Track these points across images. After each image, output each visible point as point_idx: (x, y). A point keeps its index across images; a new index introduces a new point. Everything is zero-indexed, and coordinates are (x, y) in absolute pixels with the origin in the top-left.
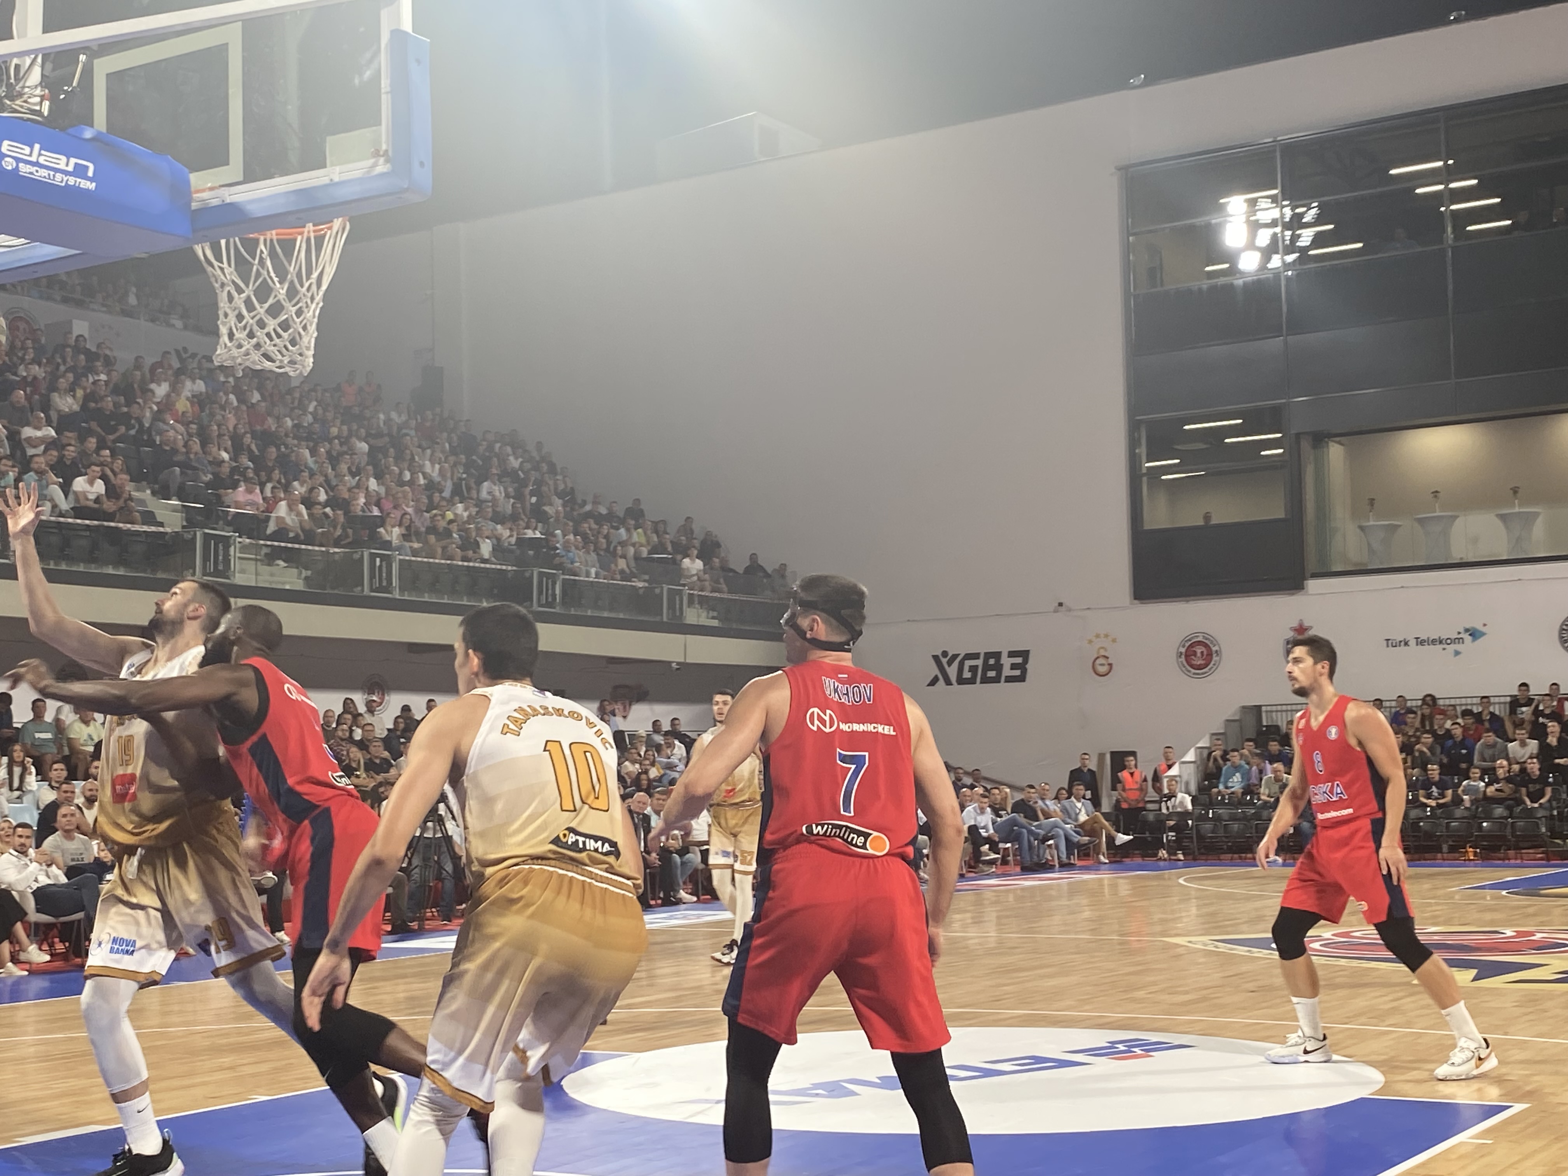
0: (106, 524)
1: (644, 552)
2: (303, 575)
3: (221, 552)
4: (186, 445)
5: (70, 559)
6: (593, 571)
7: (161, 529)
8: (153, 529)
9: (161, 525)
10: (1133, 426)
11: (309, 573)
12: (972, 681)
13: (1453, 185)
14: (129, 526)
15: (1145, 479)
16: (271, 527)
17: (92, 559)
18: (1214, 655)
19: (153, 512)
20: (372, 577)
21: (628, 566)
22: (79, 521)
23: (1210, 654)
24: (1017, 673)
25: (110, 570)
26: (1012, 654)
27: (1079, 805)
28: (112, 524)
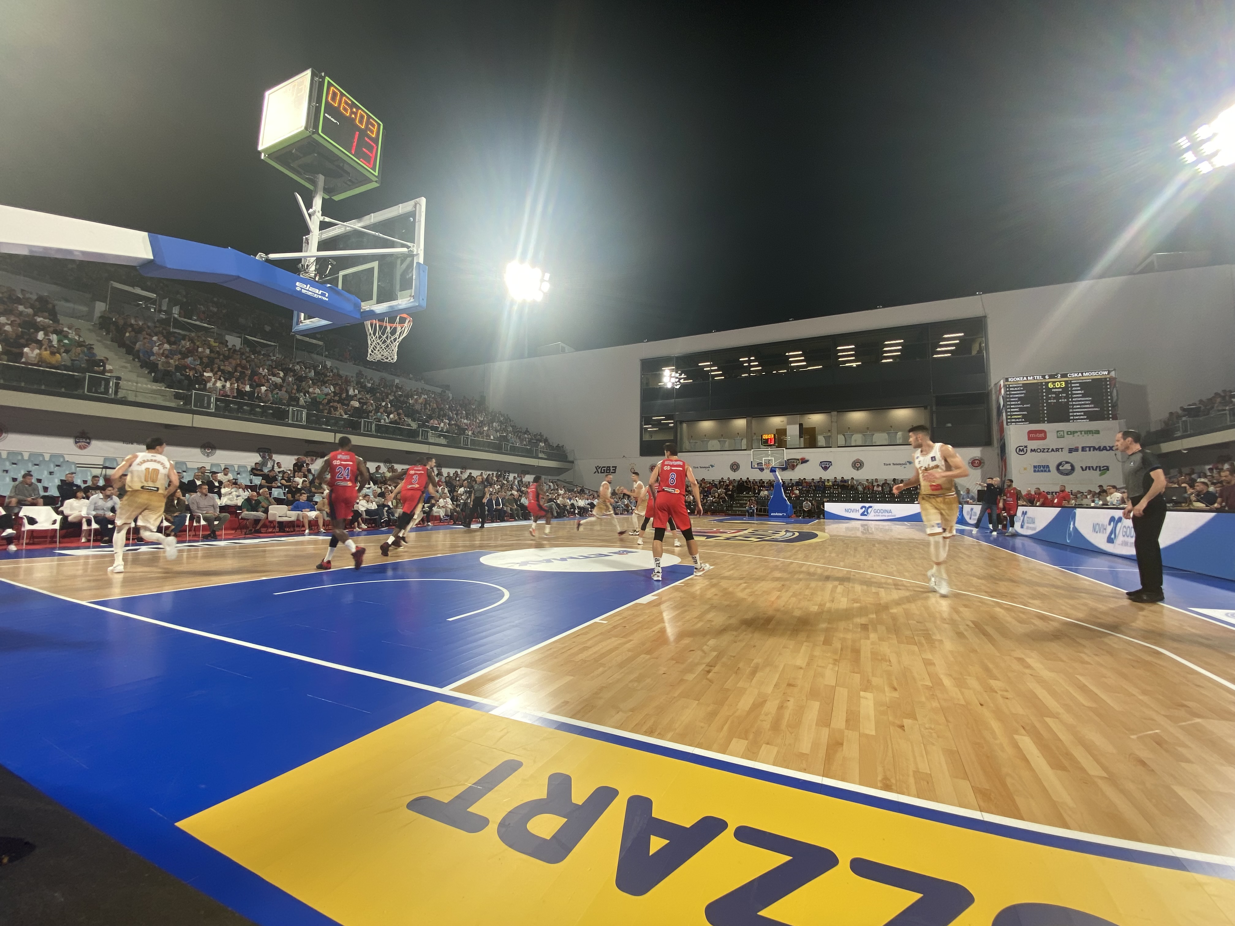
1: (531, 441)
2: (447, 441)
3: (426, 434)
6: (518, 444)
9: (412, 427)
10: (642, 417)
12: (604, 472)
13: (712, 368)
14: (404, 427)
15: (643, 430)
16: (440, 429)
19: (409, 424)
20: (463, 442)
21: (526, 443)
24: (614, 471)
25: (398, 437)
26: (613, 467)
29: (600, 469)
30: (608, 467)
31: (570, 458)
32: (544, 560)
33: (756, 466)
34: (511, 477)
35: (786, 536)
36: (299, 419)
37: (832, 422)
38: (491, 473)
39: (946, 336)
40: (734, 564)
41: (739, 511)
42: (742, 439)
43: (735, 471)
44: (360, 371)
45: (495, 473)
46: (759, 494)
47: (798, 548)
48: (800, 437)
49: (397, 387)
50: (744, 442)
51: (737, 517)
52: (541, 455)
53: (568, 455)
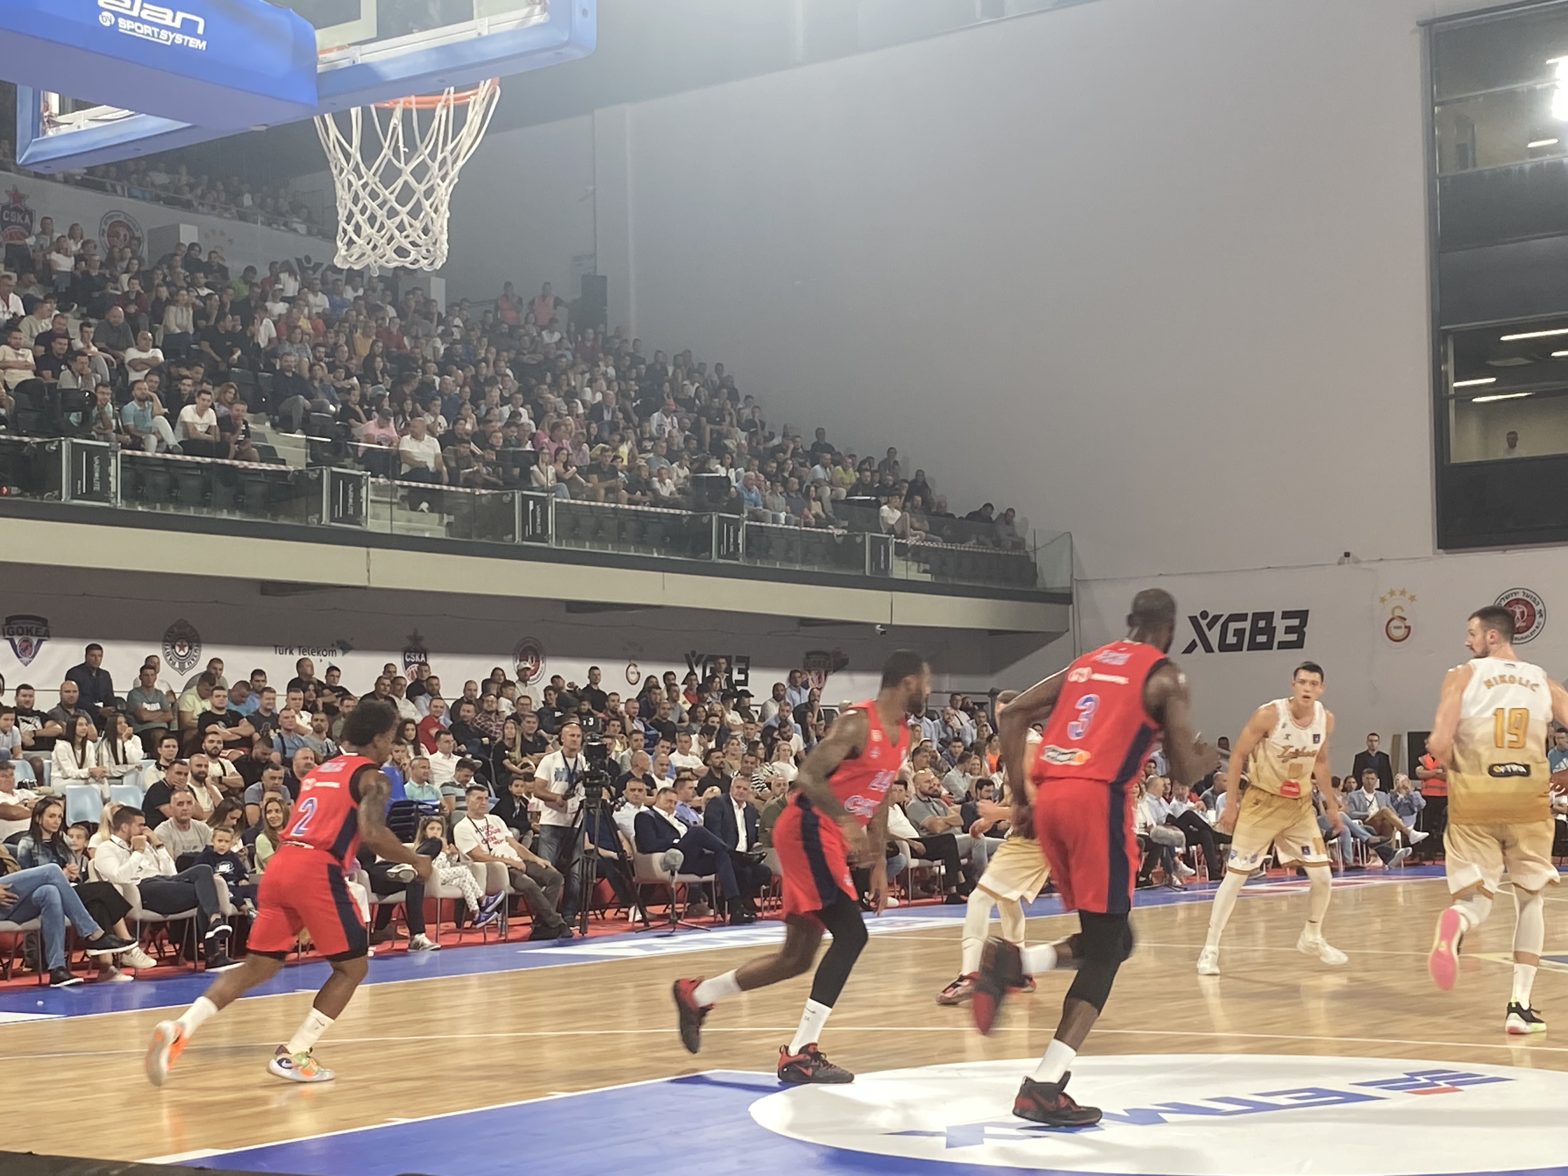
0: (219, 461)
1: (843, 492)
2: (446, 521)
3: (351, 494)
4: (311, 371)
5: (179, 502)
7: (283, 467)
8: (273, 467)
9: (283, 462)
10: (1439, 338)
11: (452, 518)
14: (246, 463)
15: (1452, 402)
16: (410, 464)
17: (204, 502)
18: (1538, 616)
19: (272, 448)
21: (823, 510)
22: (188, 458)
23: (1533, 614)
25: (225, 515)
26: (1286, 615)
27: (1370, 797)
28: (227, 462)
29: (1217, 627)
30: (1257, 616)
31: (1058, 580)
53: (1041, 560)
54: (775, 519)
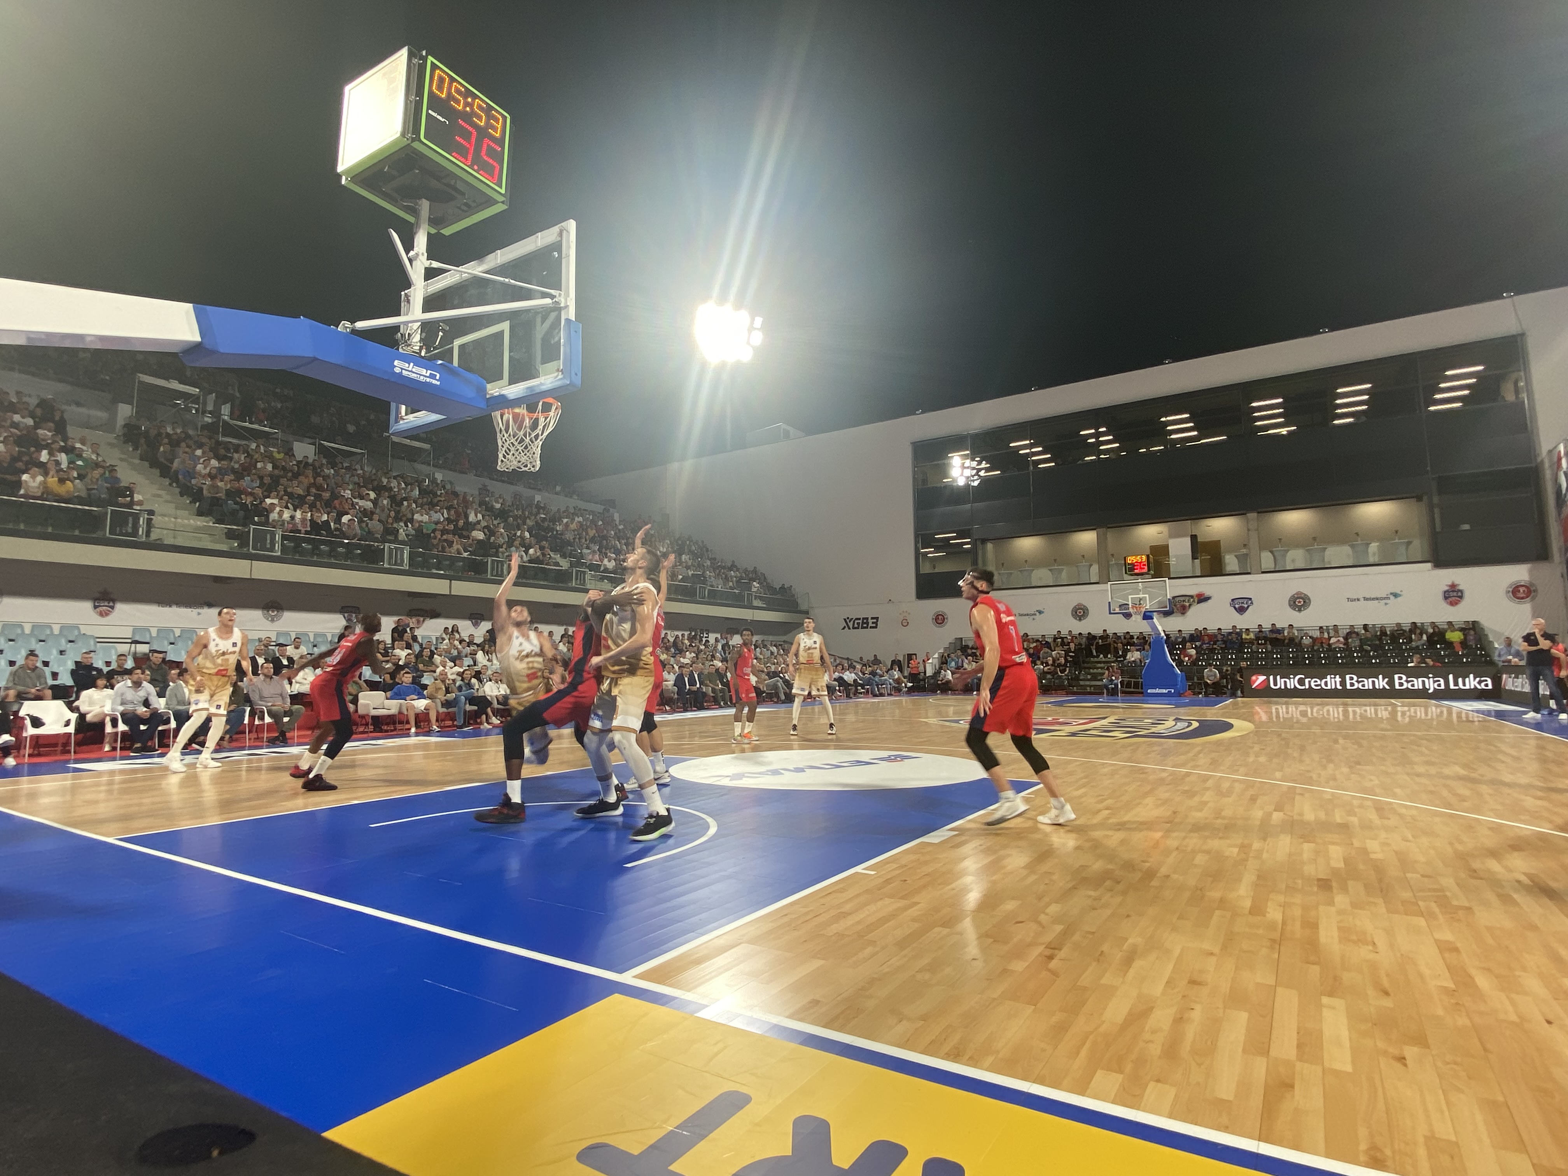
1: (739, 580)
3: (582, 577)
4: (574, 539)
5: (527, 578)
6: (720, 587)
8: (558, 568)
9: (561, 567)
10: (916, 536)
12: (858, 628)
13: (1033, 450)
14: (550, 567)
15: (921, 556)
16: (602, 568)
18: (946, 619)
19: (558, 562)
21: (733, 585)
23: (944, 619)
24: (874, 625)
25: (542, 583)
26: (872, 618)
27: (895, 673)
28: (544, 566)
29: (852, 622)
30: (864, 619)
31: (803, 607)
32: (768, 771)
33: (1117, 610)
34: (712, 637)
35: (1176, 727)
36: (399, 562)
37: (1248, 530)
38: (680, 633)
39: (1448, 373)
40: (1086, 777)
41: (1091, 686)
42: (1091, 565)
43: (1080, 620)
44: (485, 486)
45: (686, 633)
46: (1124, 656)
47: (1199, 748)
48: (1194, 558)
49: (538, 507)
50: (1095, 569)
51: (1088, 697)
52: (756, 603)
53: (799, 601)
54: (718, 587)
